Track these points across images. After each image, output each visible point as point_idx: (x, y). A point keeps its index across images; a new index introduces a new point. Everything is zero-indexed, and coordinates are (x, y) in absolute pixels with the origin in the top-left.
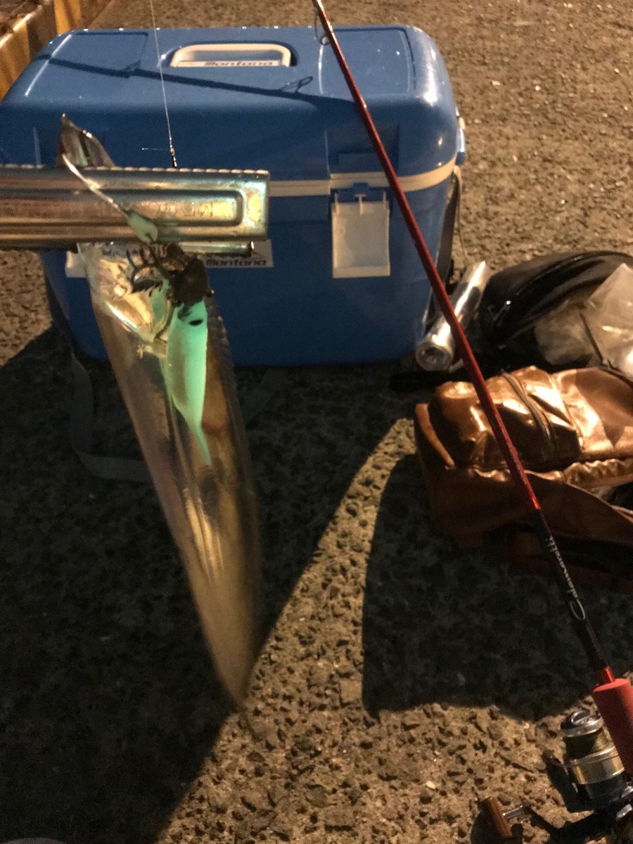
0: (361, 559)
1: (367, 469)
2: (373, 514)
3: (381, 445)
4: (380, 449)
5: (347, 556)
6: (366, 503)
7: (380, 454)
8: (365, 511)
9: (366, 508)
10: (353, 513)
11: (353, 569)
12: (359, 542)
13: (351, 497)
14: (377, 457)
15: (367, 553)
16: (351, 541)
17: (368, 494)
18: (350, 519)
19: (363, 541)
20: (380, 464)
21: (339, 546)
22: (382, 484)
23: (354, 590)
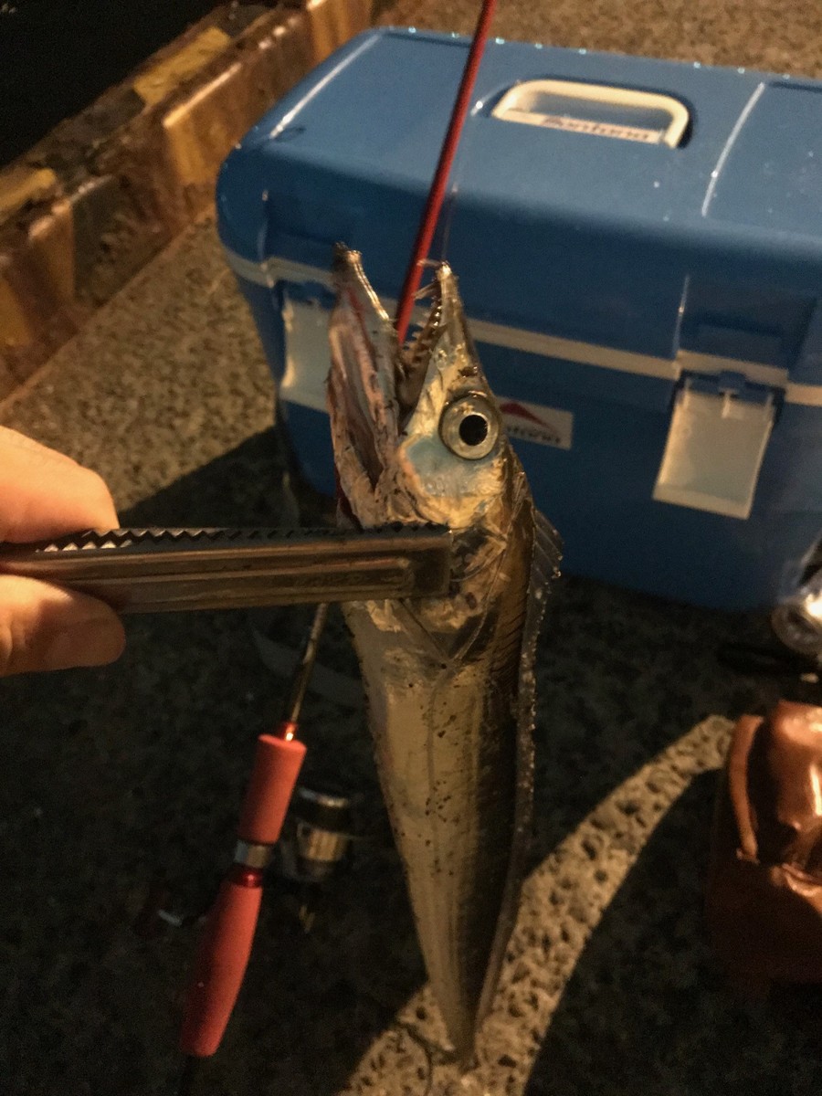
0: (579, 934)
1: (635, 787)
2: (620, 865)
3: (672, 751)
4: (668, 758)
5: (559, 921)
6: (617, 843)
7: (664, 766)
8: (611, 857)
9: (614, 852)
10: (591, 853)
11: (561, 945)
12: (585, 904)
13: (597, 824)
14: (659, 770)
15: (590, 927)
16: (574, 899)
17: (623, 828)
18: (583, 860)
19: (591, 905)
20: (658, 784)
21: (554, 900)
22: (654, 819)
23: (551, 980)
